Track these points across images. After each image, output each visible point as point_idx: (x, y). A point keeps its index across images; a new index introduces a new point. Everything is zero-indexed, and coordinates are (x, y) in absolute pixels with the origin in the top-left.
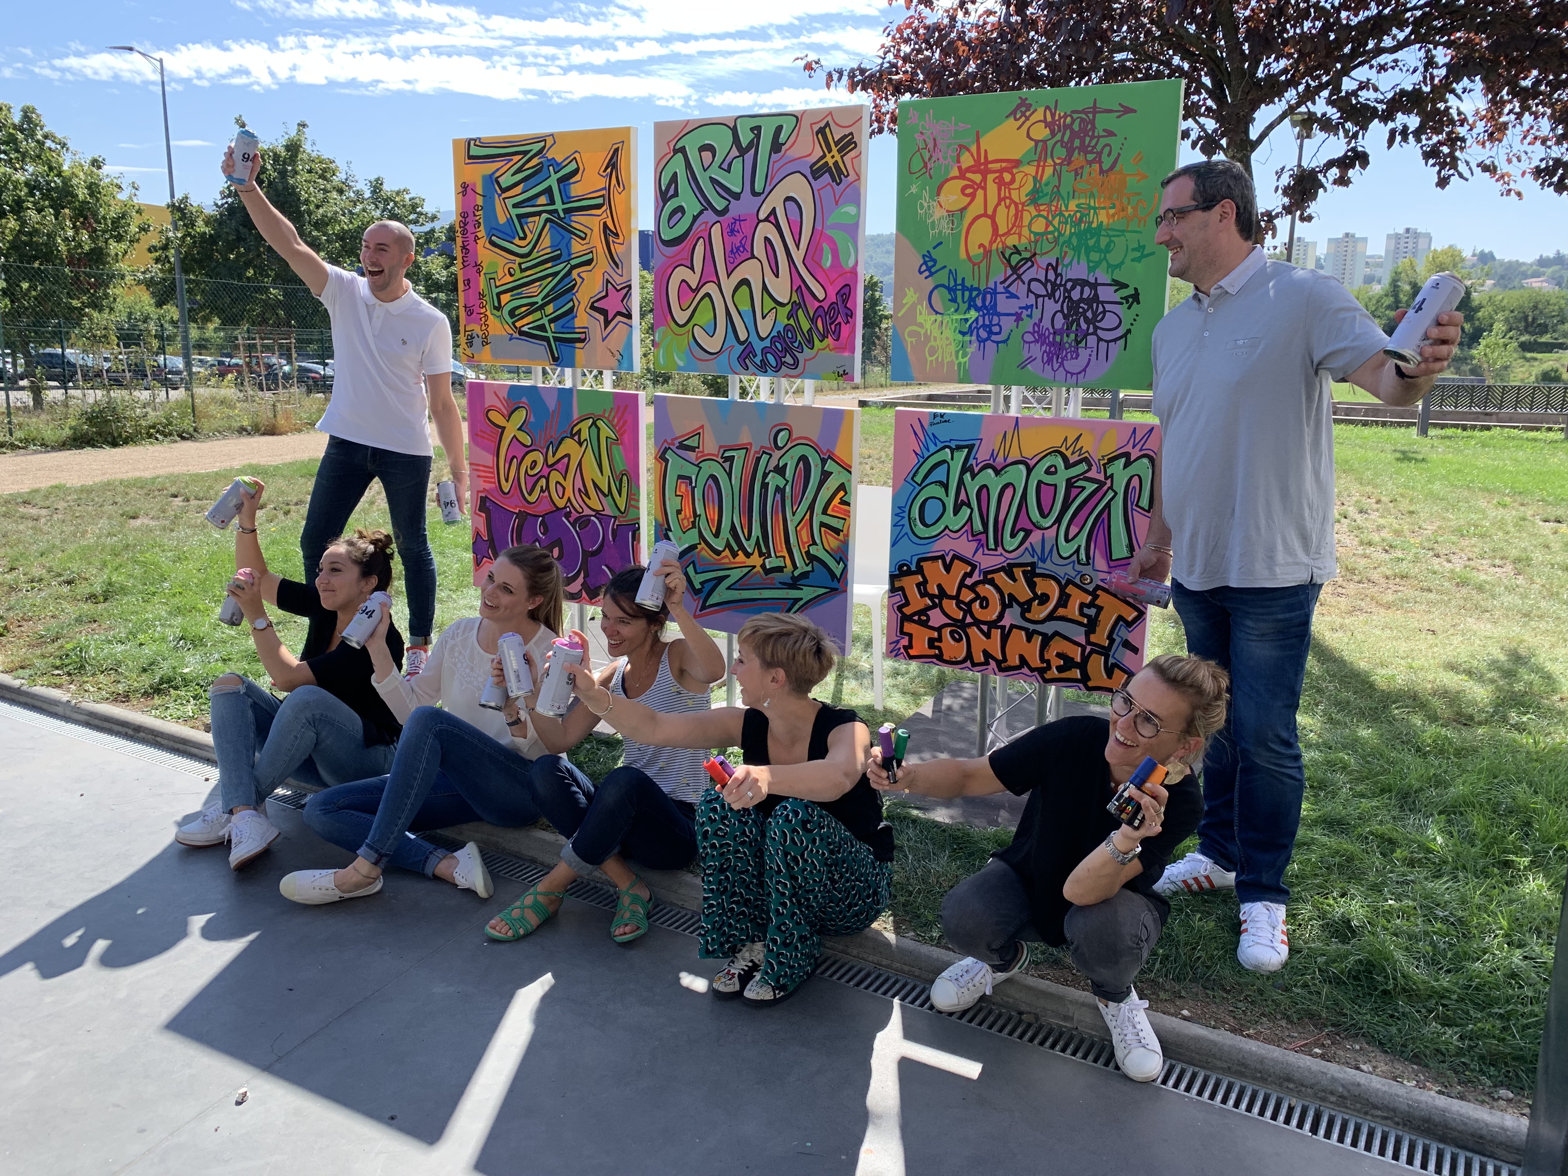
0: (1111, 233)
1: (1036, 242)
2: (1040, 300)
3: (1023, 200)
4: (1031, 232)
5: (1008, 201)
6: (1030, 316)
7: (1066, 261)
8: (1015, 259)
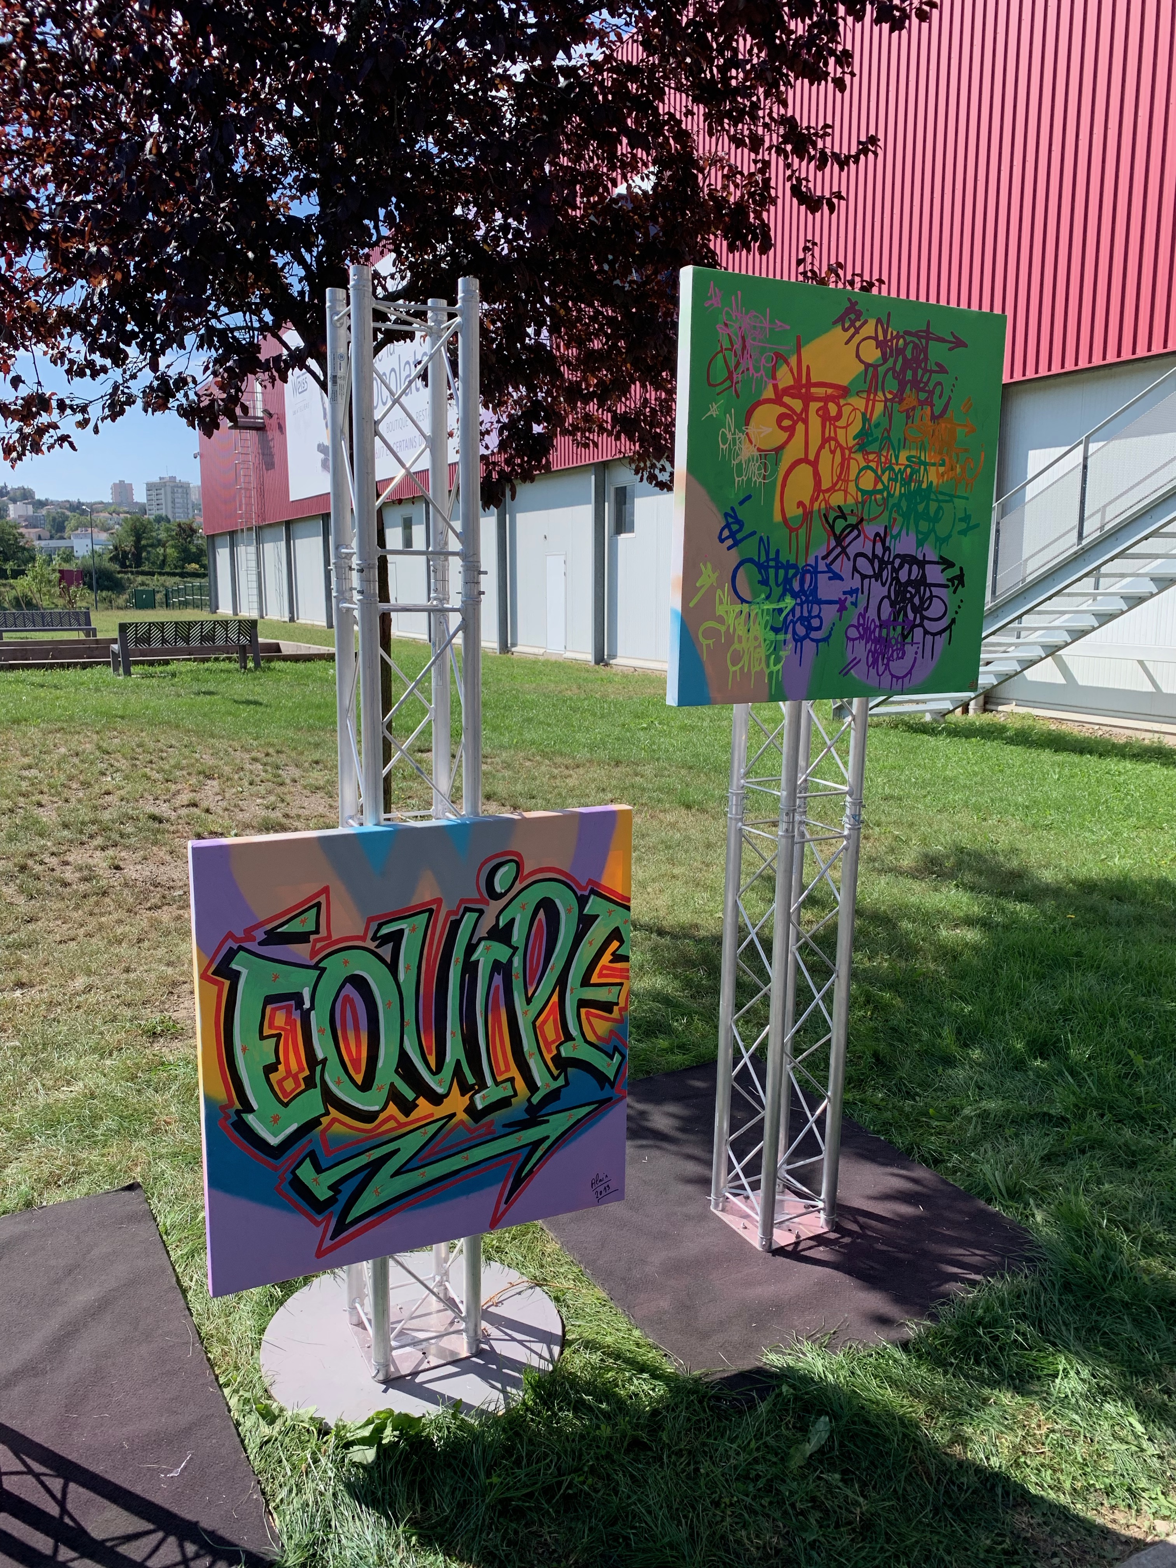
0: (941, 497)
1: (864, 503)
2: (866, 581)
3: (850, 445)
4: (858, 489)
5: (833, 443)
6: (855, 604)
7: (894, 532)
8: (840, 525)
